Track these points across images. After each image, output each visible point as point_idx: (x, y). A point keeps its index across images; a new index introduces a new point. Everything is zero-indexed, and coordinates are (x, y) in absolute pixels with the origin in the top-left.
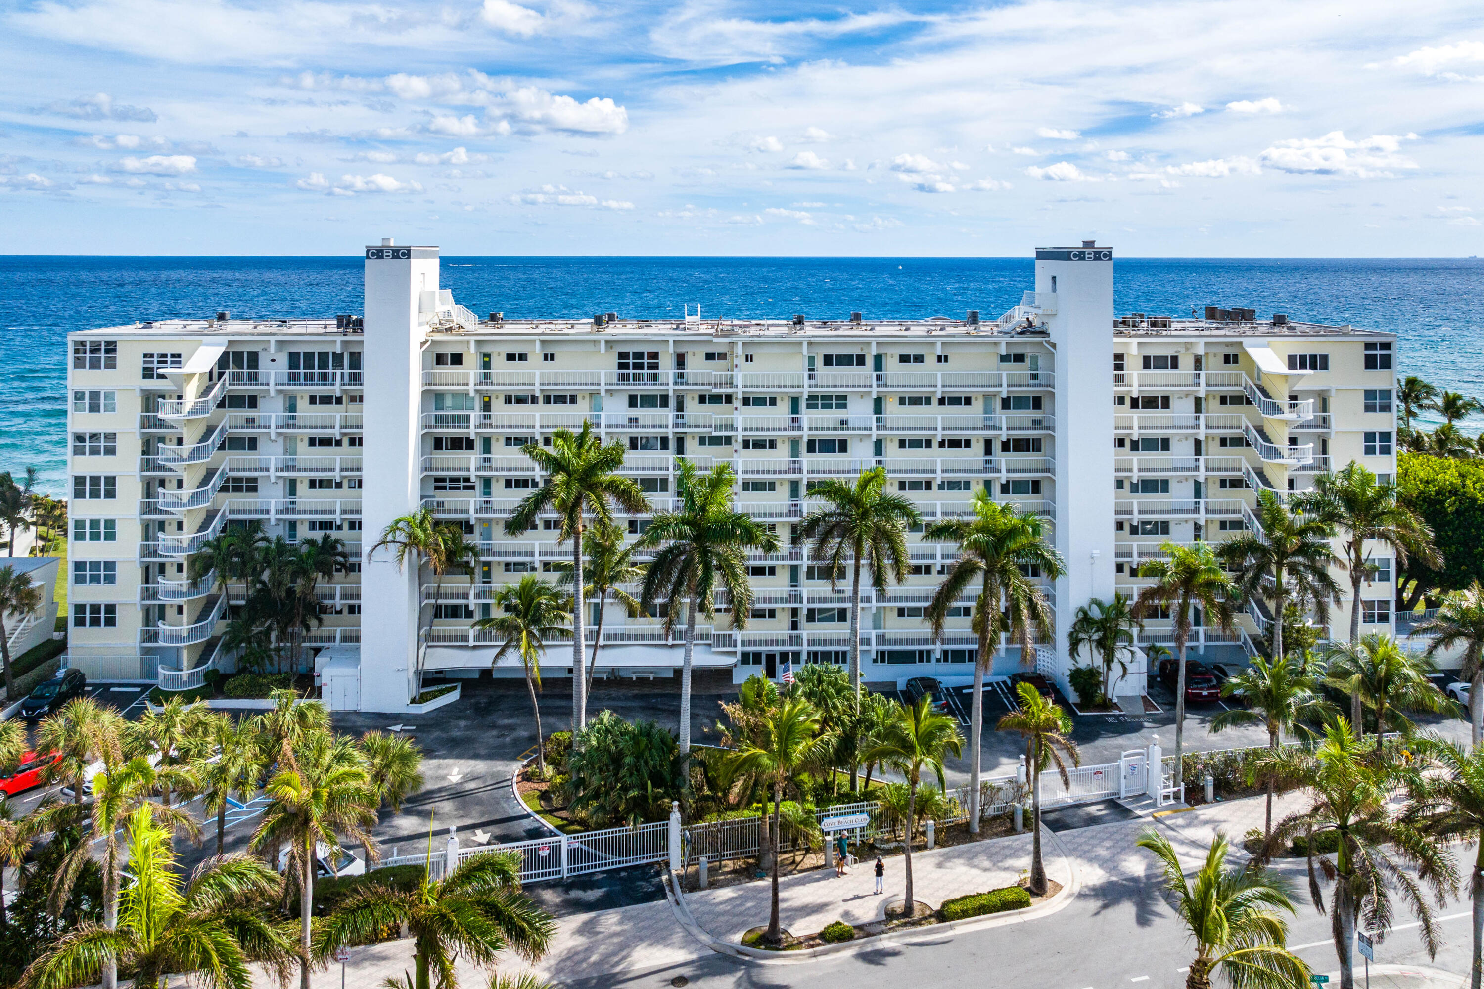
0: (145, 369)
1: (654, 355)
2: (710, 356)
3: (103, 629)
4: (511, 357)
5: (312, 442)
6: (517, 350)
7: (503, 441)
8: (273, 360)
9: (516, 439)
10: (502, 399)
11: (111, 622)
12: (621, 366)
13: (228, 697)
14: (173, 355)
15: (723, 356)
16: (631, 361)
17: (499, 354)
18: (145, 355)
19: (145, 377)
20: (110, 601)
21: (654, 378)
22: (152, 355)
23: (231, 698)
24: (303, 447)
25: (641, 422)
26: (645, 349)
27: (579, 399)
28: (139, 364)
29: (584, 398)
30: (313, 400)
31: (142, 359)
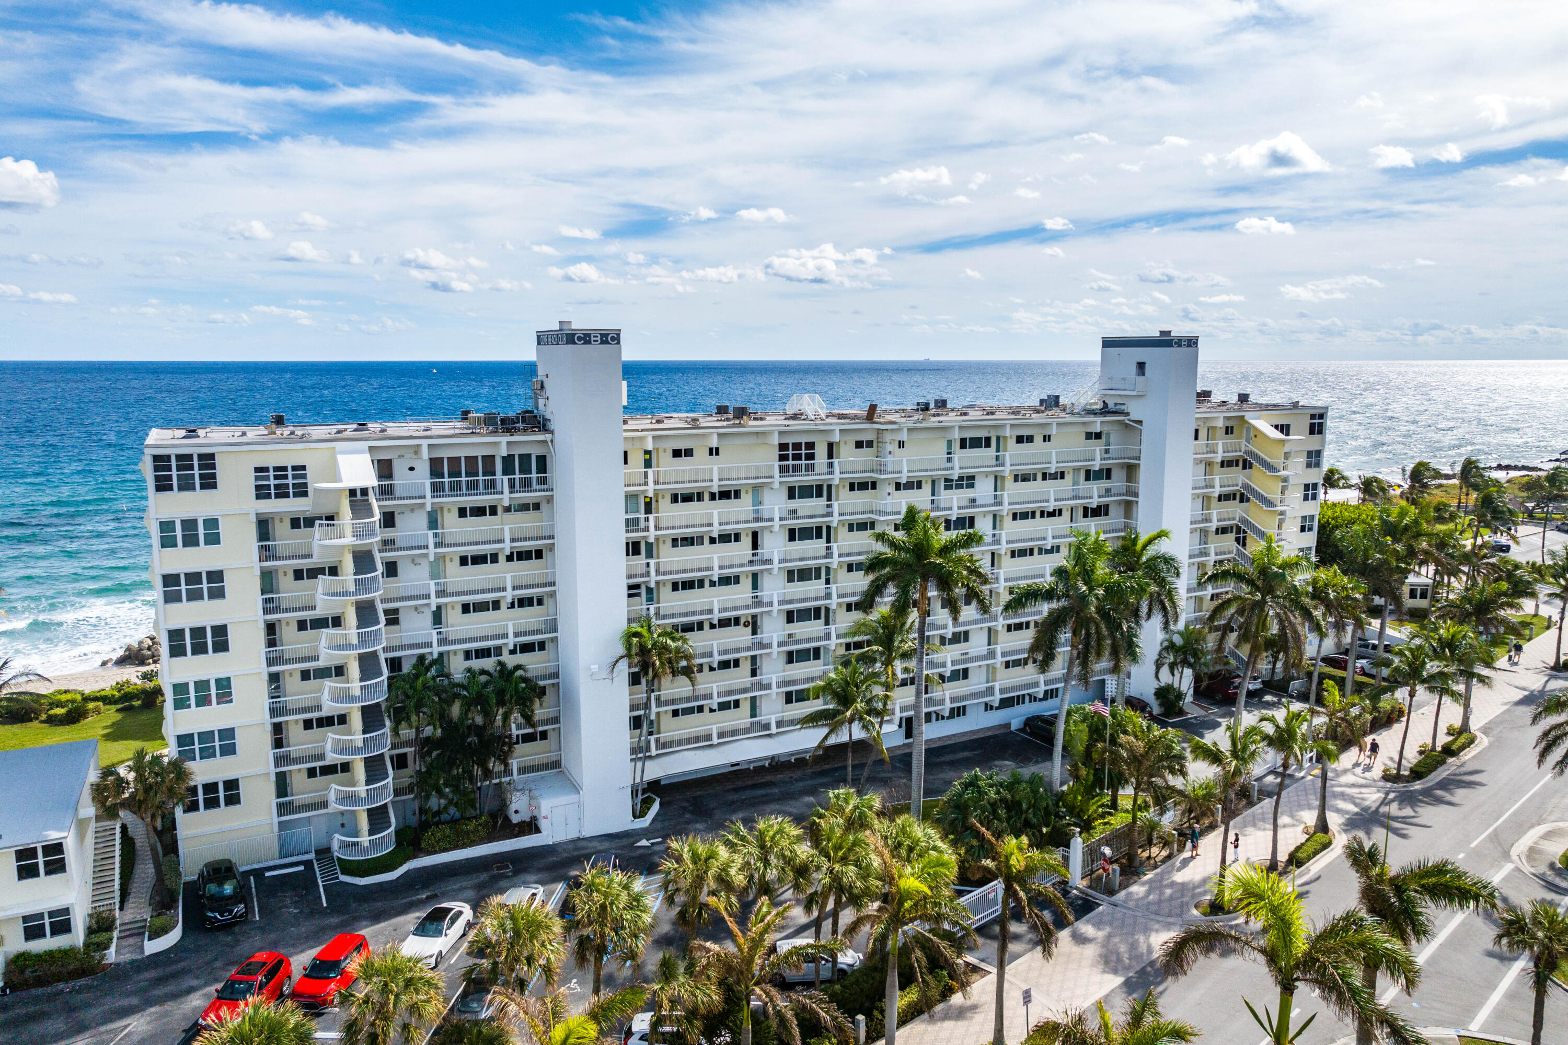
0: (258, 488)
1: (811, 446)
2: (859, 445)
3: (223, 811)
4: (677, 453)
5: (464, 561)
6: (682, 445)
7: (669, 543)
8: (412, 469)
9: (682, 539)
10: (668, 498)
11: (233, 800)
12: (783, 458)
13: (429, 853)
14: (294, 468)
15: (870, 444)
16: (790, 452)
17: (665, 451)
18: (258, 470)
19: (258, 497)
20: (231, 776)
21: (810, 468)
22: (266, 469)
23: (435, 852)
24: (453, 567)
25: (799, 513)
26: (803, 439)
27: (743, 494)
28: (250, 482)
29: (747, 492)
30: (462, 512)
31: (253, 474)
